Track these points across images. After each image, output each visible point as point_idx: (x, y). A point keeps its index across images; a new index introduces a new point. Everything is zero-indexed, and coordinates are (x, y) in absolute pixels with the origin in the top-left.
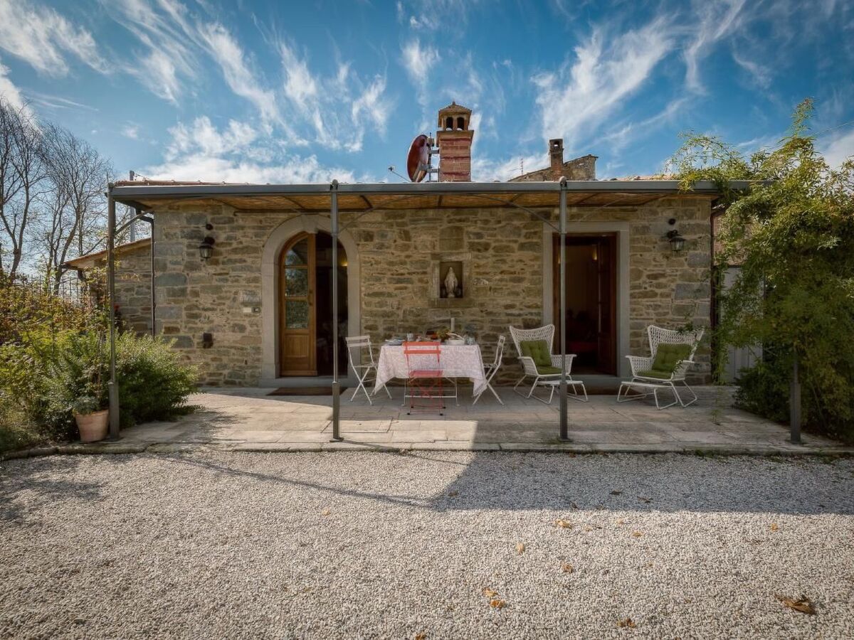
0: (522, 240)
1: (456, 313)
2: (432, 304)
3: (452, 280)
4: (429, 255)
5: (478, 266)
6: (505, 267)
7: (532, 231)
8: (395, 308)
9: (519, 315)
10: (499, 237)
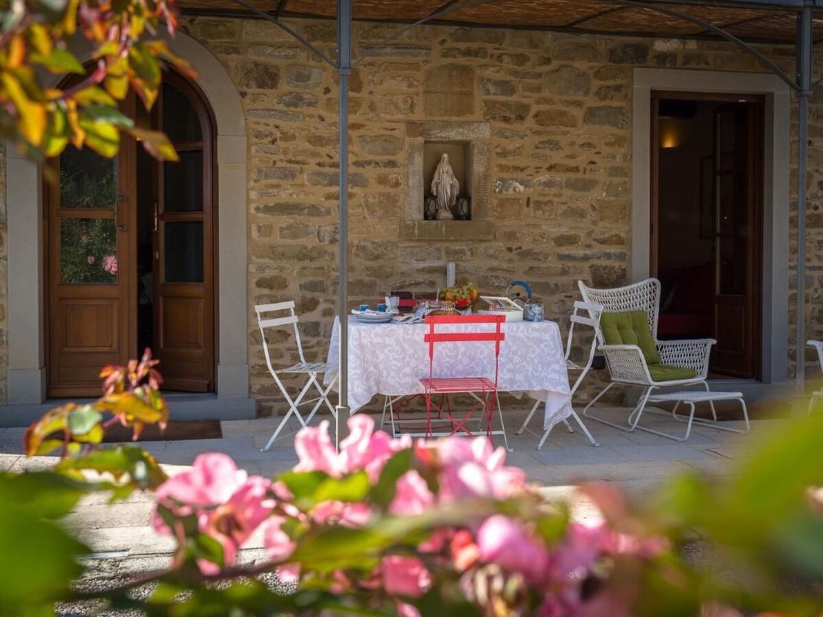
0: (592, 101)
1: (456, 252)
2: (407, 232)
3: (446, 183)
4: (402, 126)
5: (504, 154)
6: (557, 157)
7: (611, 83)
8: (327, 239)
9: (586, 258)
10: (546, 93)
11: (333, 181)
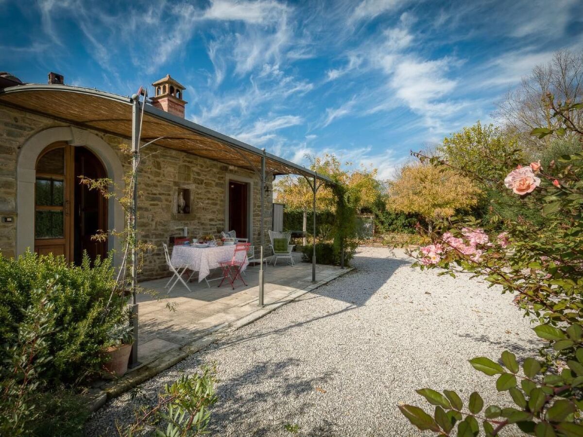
0: (217, 181)
1: (186, 224)
2: (173, 217)
3: (182, 201)
4: (172, 183)
5: (198, 194)
6: (210, 196)
7: (221, 176)
8: (150, 220)
9: (216, 225)
10: (208, 177)
11: (153, 200)
